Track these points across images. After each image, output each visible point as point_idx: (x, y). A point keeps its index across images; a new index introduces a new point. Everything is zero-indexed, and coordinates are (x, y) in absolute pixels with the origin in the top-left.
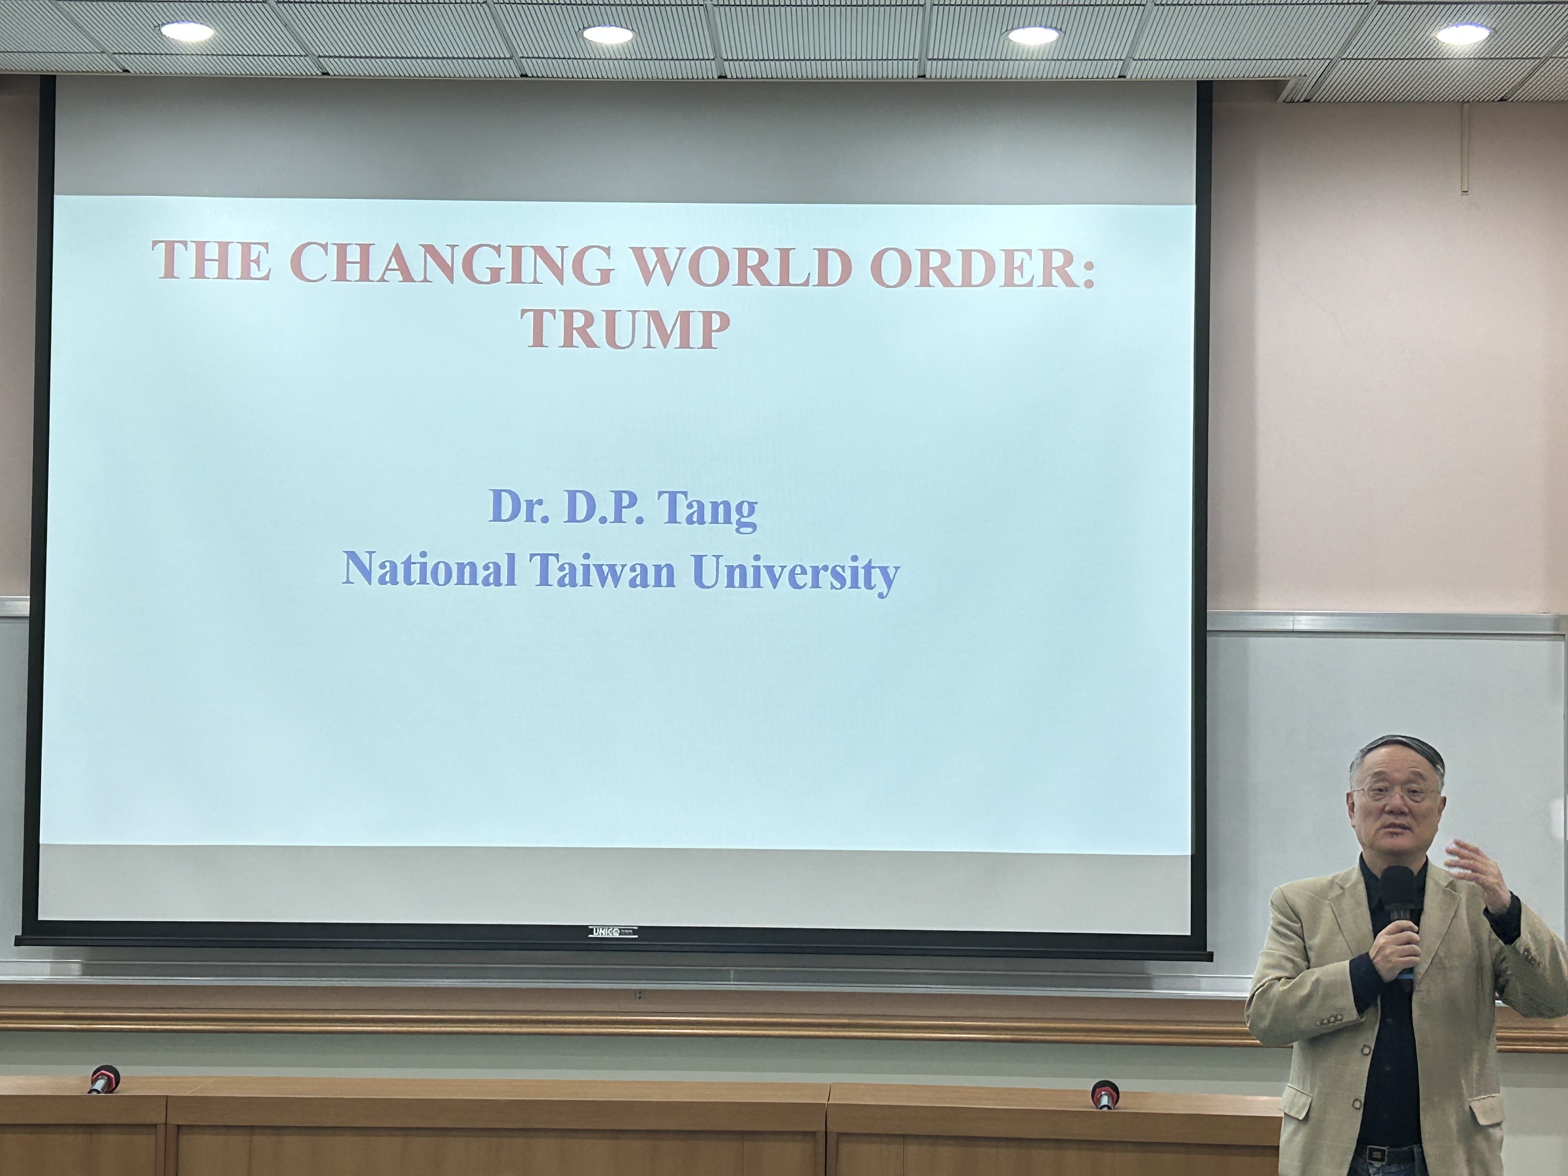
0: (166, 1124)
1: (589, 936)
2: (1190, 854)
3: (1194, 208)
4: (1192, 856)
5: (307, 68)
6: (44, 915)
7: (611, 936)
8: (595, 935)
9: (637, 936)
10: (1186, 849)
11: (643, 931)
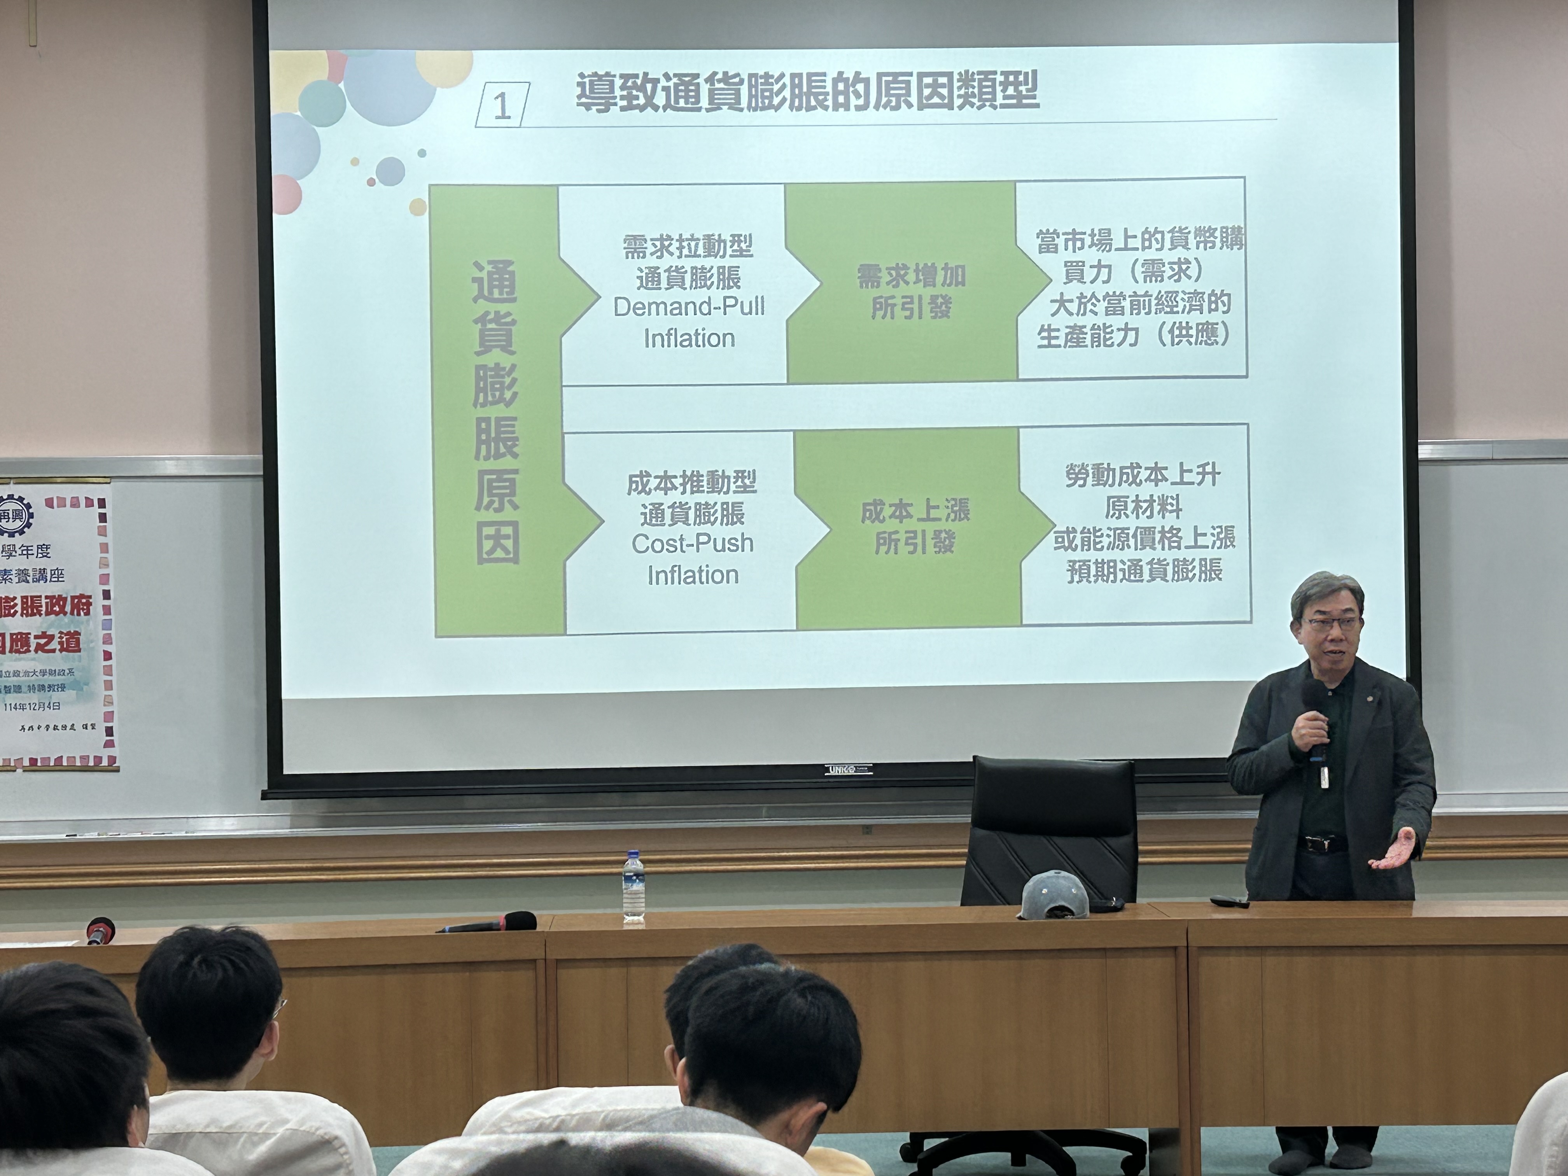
0: (545, 960)
1: (826, 774)
3: (1398, 44)
6: (288, 770)
7: (846, 773)
8: (832, 773)
9: (872, 773)
11: (876, 767)
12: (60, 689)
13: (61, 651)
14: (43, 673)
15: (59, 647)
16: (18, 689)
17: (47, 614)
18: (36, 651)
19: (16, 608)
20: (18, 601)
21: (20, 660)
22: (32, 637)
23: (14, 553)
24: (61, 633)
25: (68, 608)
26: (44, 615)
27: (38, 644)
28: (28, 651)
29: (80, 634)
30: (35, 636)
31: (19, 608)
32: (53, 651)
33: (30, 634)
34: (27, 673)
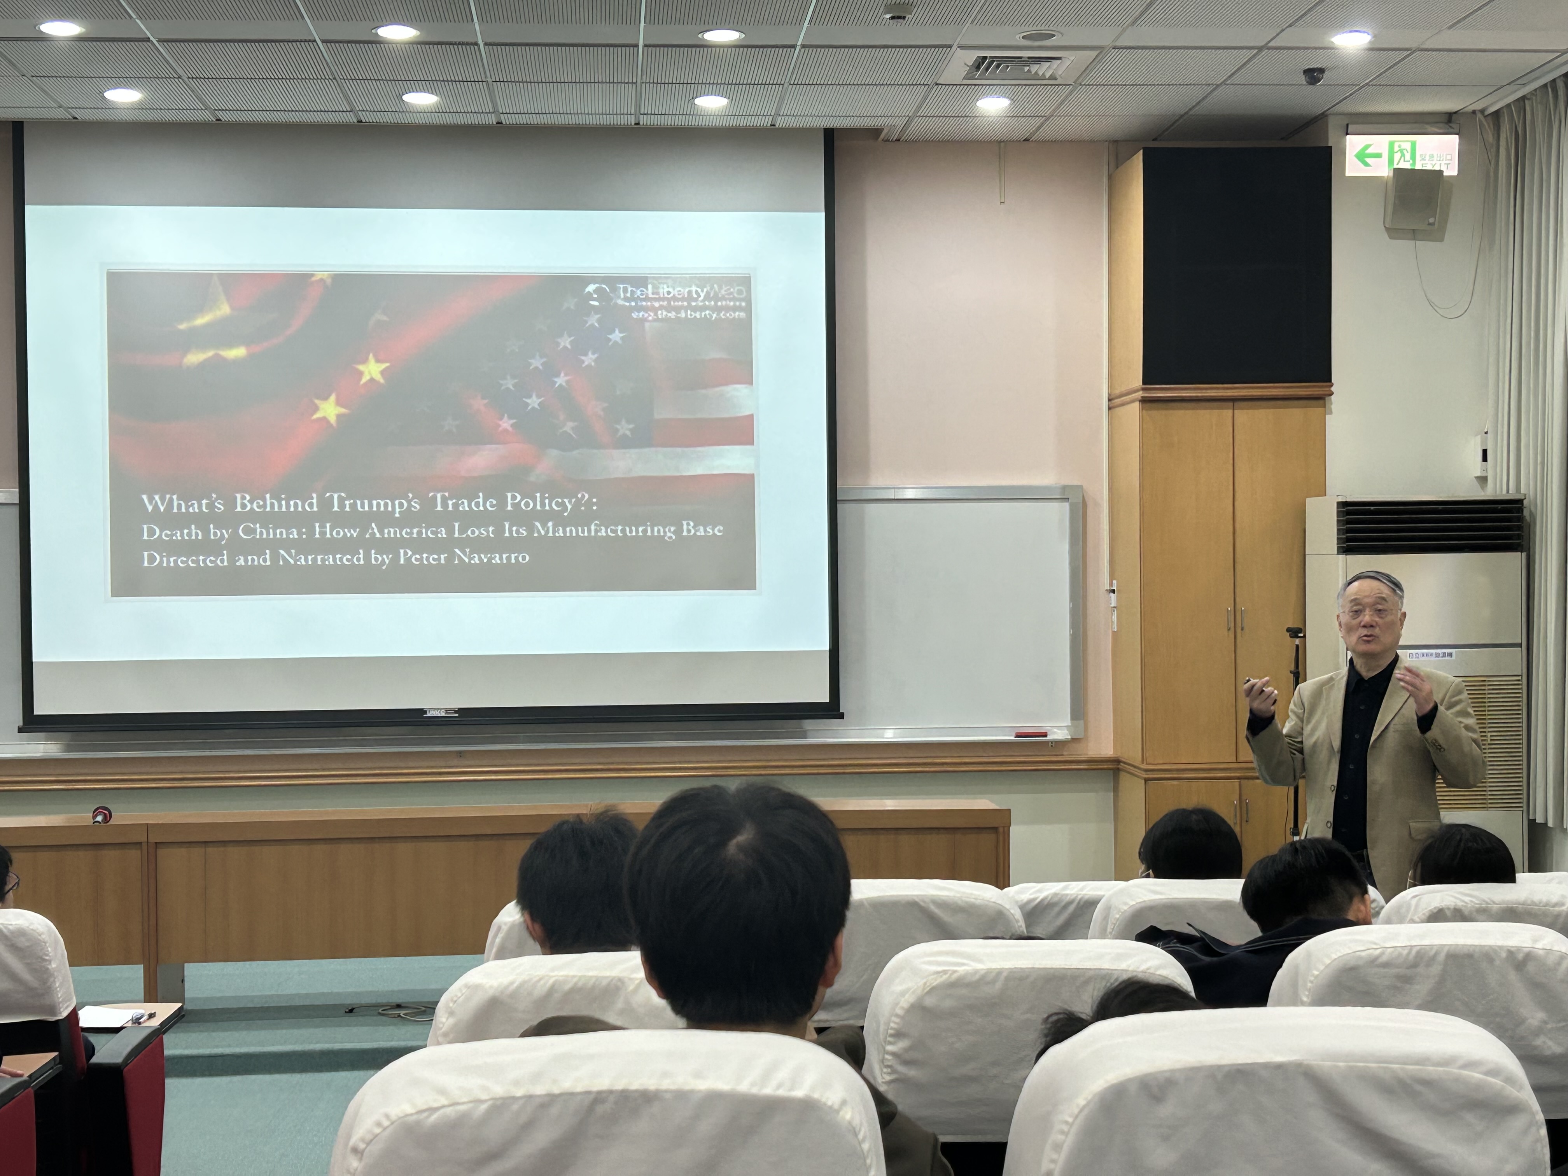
0: (148, 842)
1: (424, 716)
2: (828, 649)
3: (823, 214)
4: (830, 650)
5: (207, 116)
6: (37, 711)
7: (439, 715)
8: (429, 715)
9: (457, 715)
10: (826, 647)
11: (461, 711)
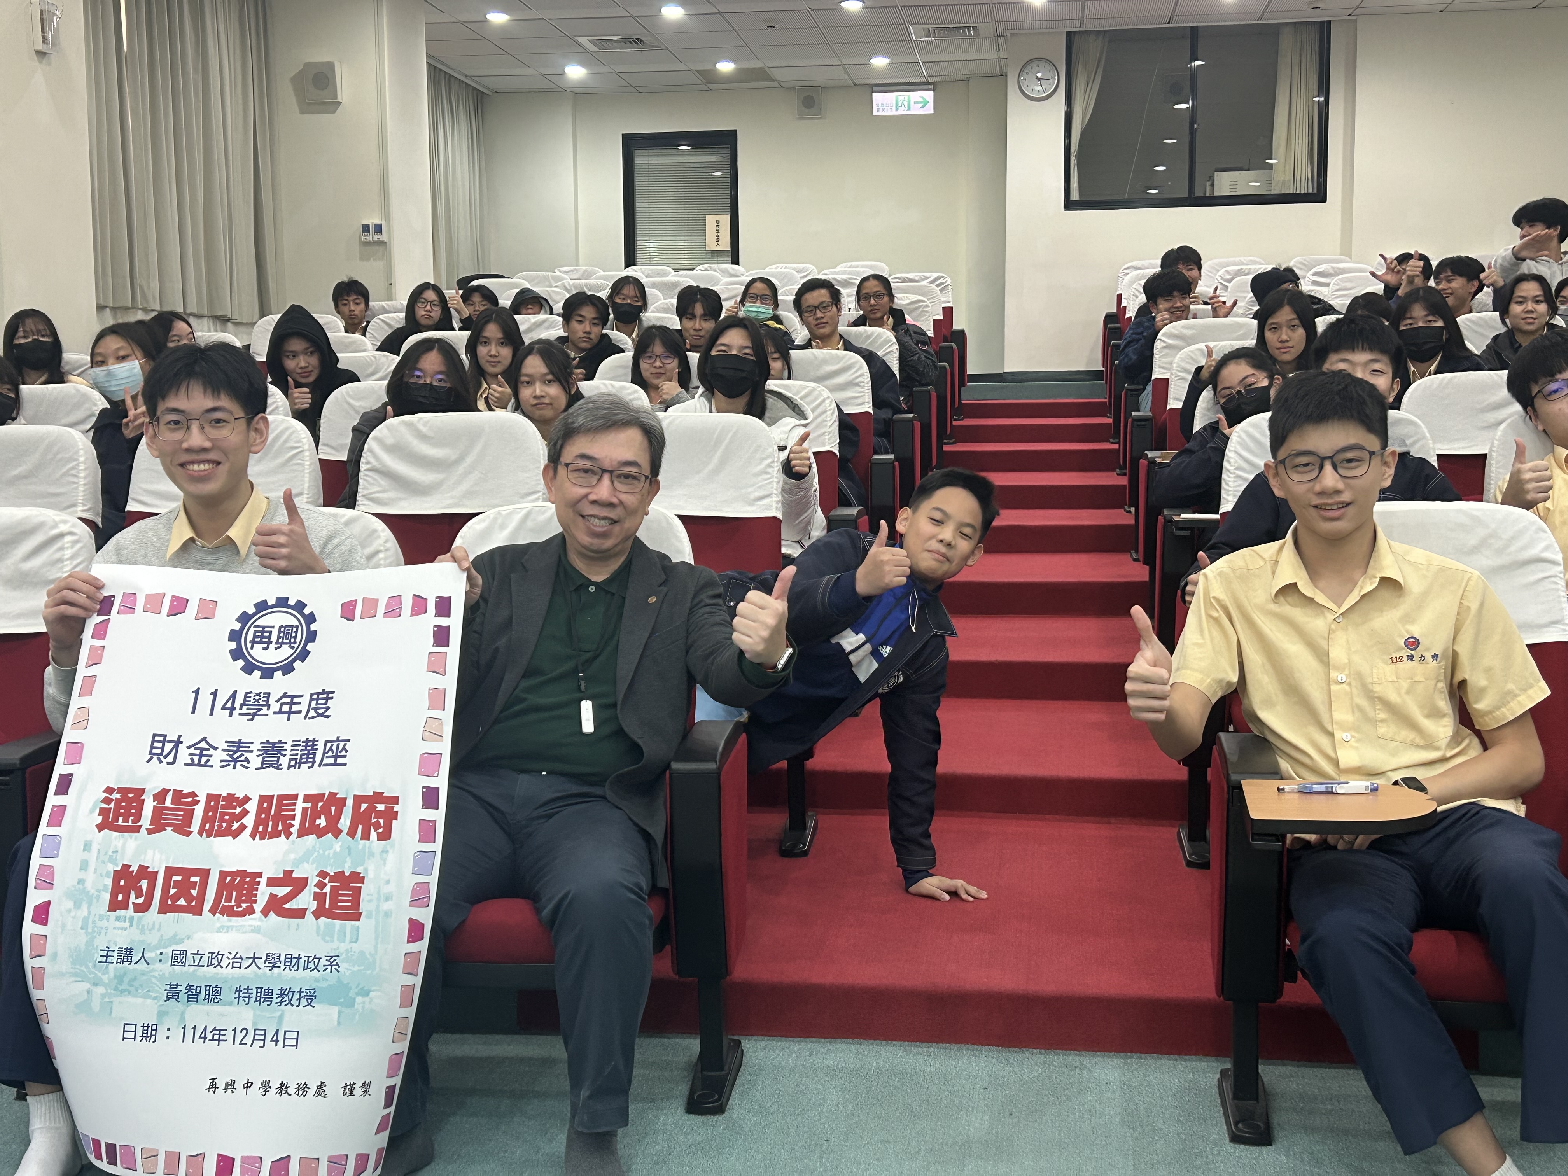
12: (304, 1002)
13: (317, 915)
14: (273, 961)
15: (313, 906)
16: (214, 994)
17: (302, 833)
18: (265, 912)
19: (244, 821)
20: (252, 807)
21: (228, 929)
22: (263, 881)
23: (265, 708)
24: (323, 874)
25: (345, 822)
26: (294, 835)
27: (273, 896)
28: (251, 911)
29: (362, 880)
30: (269, 879)
31: (249, 821)
32: (300, 913)
33: (260, 875)
34: (237, 961)
